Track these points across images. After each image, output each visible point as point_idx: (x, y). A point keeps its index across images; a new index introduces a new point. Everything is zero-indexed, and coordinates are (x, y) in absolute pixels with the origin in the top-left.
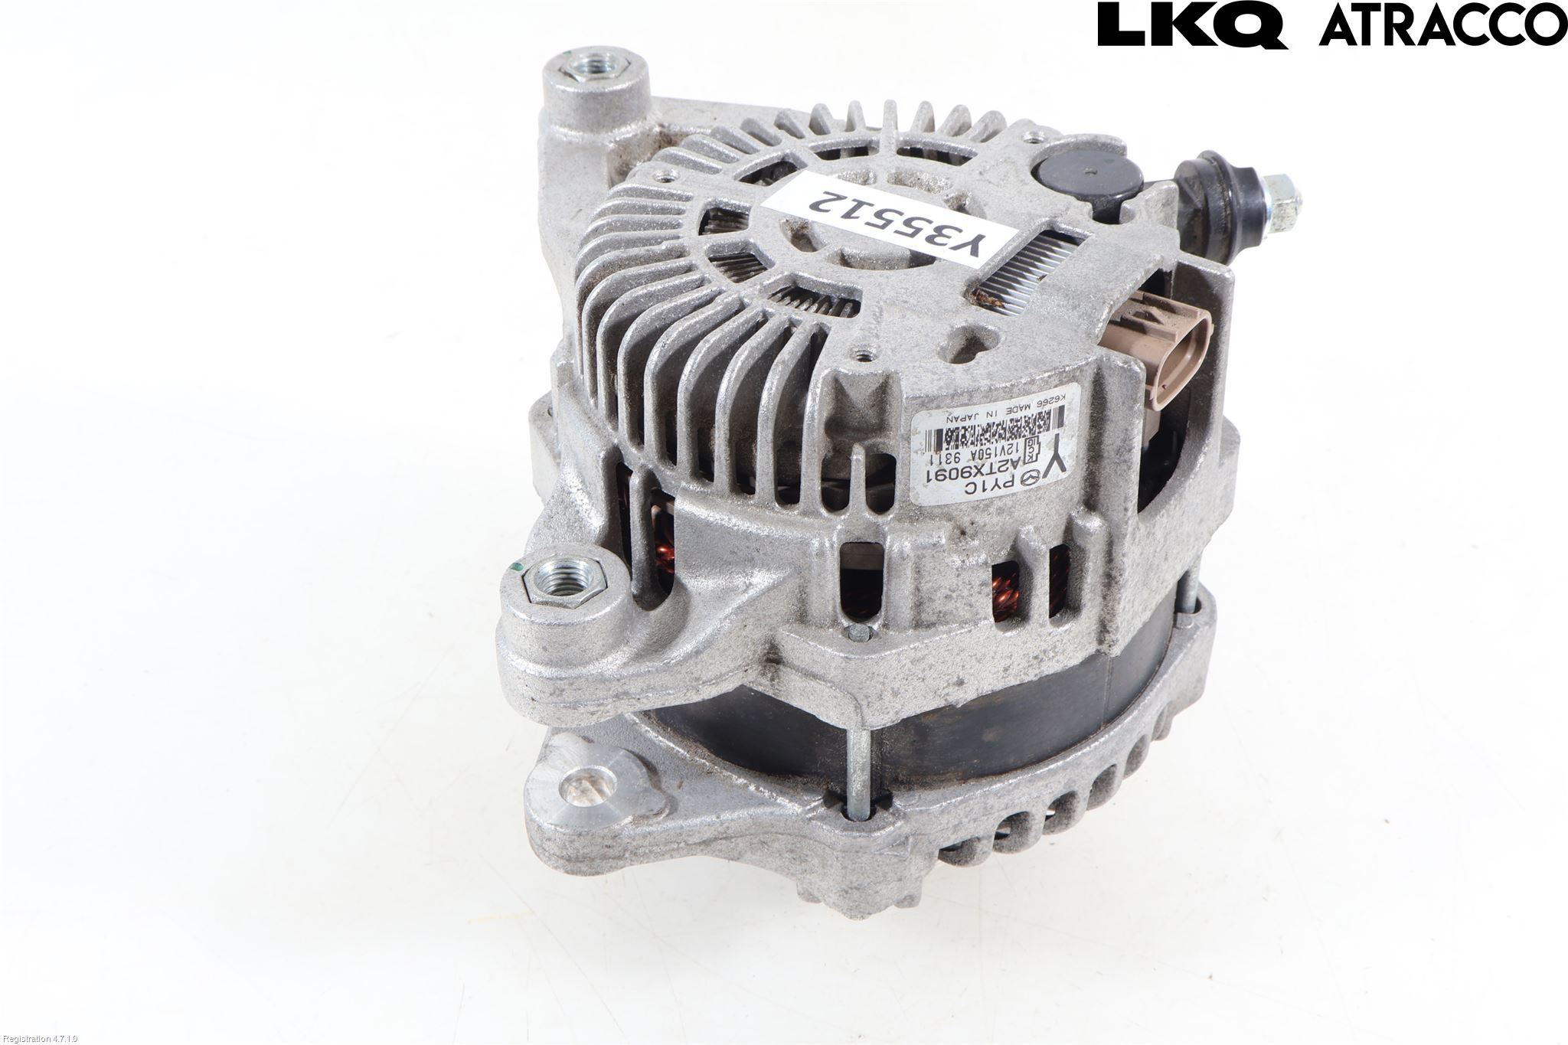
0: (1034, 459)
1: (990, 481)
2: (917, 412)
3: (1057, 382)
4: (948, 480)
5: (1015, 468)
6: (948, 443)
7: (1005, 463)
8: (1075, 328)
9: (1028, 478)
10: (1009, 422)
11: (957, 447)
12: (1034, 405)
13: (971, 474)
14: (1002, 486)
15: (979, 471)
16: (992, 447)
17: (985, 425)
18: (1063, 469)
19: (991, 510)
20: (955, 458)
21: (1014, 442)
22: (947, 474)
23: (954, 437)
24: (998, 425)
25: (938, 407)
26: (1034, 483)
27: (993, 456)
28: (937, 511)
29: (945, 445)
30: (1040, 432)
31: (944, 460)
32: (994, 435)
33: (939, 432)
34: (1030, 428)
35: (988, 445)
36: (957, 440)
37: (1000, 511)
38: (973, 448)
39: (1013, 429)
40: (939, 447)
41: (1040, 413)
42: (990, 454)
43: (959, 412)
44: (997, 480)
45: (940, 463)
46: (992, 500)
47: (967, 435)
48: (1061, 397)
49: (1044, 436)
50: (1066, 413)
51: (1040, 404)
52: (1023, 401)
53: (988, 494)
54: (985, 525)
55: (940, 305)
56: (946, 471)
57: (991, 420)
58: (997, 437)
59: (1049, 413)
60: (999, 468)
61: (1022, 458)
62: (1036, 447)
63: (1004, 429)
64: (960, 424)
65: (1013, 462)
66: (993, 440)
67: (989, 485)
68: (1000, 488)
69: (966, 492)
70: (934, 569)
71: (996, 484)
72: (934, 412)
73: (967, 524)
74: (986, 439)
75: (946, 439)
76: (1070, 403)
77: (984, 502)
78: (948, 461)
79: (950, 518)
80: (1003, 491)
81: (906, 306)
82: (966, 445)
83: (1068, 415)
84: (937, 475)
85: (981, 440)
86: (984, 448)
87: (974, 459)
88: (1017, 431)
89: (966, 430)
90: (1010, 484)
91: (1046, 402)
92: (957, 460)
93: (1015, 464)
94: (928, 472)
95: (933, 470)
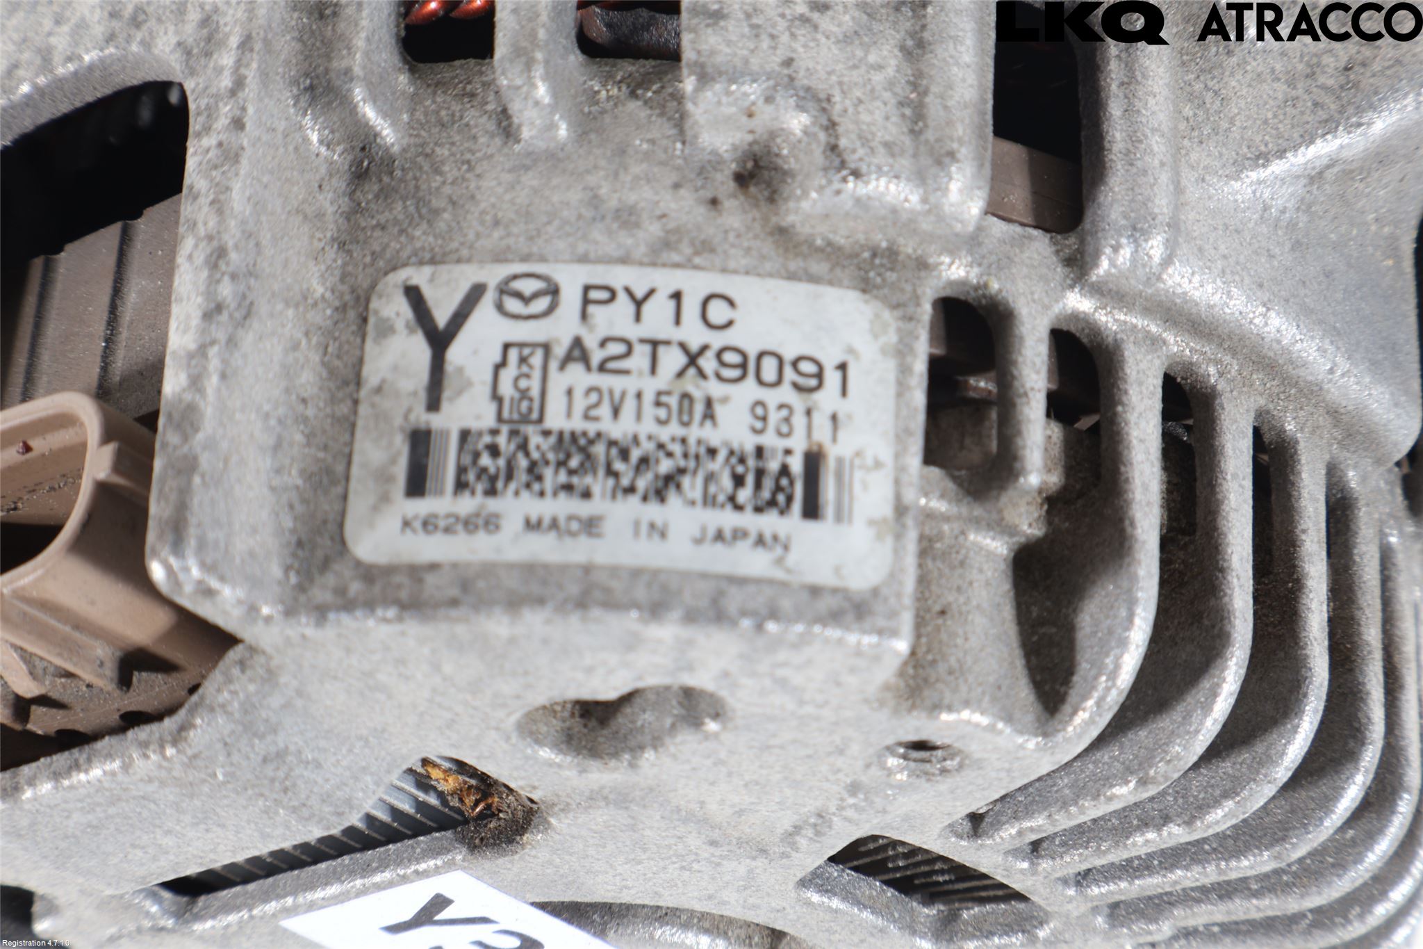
0: (513, 355)
1: (658, 316)
2: (875, 592)
3: (431, 579)
4: (789, 355)
5: (577, 342)
6: (785, 471)
7: (612, 365)
8: (299, 703)
9: (536, 295)
10: (596, 490)
11: (760, 452)
12: (512, 524)
13: (719, 355)
14: (622, 297)
15: (693, 359)
16: (648, 426)
17: (673, 498)
18: (414, 295)
19: (654, 229)
20: (764, 419)
21: (577, 424)
22: (789, 374)
23: (768, 484)
24: (631, 490)
25: (815, 591)
26: (515, 277)
27: (649, 398)
28: (819, 267)
29: (796, 465)
30: (494, 432)
31: (799, 421)
32: (644, 461)
33: (812, 510)
34: (527, 454)
35: (665, 434)
36: (760, 474)
37: (627, 218)
38: (713, 436)
39: (582, 465)
40: (813, 461)
41: (491, 492)
42: (658, 404)
43: (755, 563)
44: (638, 317)
45: (809, 413)
46: (654, 258)
47: (727, 483)
48: (417, 525)
49: (478, 417)
50: (401, 471)
51: (491, 523)
52: (544, 548)
53: (666, 280)
54: (677, 186)
55: (630, 821)
56: (796, 386)
57: (653, 511)
58: (635, 454)
59: (461, 486)
60: (629, 353)
61: (553, 365)
62: (506, 389)
63: (611, 472)
64: (749, 520)
65: (585, 358)
66: (647, 447)
67: (658, 311)
68: (628, 291)
69: (731, 303)
70: (860, 101)
71: (639, 304)
72: (824, 577)
73: (729, 204)
74: (670, 455)
75: (792, 483)
76: (385, 498)
77: (676, 258)
78: (784, 413)
79: (782, 234)
80: (619, 277)
81: (716, 835)
82: (732, 453)
83: (393, 461)
84: (819, 376)
85: (686, 456)
86: (675, 429)
87: (709, 403)
88: (568, 456)
89: (732, 499)
90: (594, 295)
91: (469, 524)
92: (759, 412)
93: (577, 352)
94: (844, 392)
95: (827, 398)
